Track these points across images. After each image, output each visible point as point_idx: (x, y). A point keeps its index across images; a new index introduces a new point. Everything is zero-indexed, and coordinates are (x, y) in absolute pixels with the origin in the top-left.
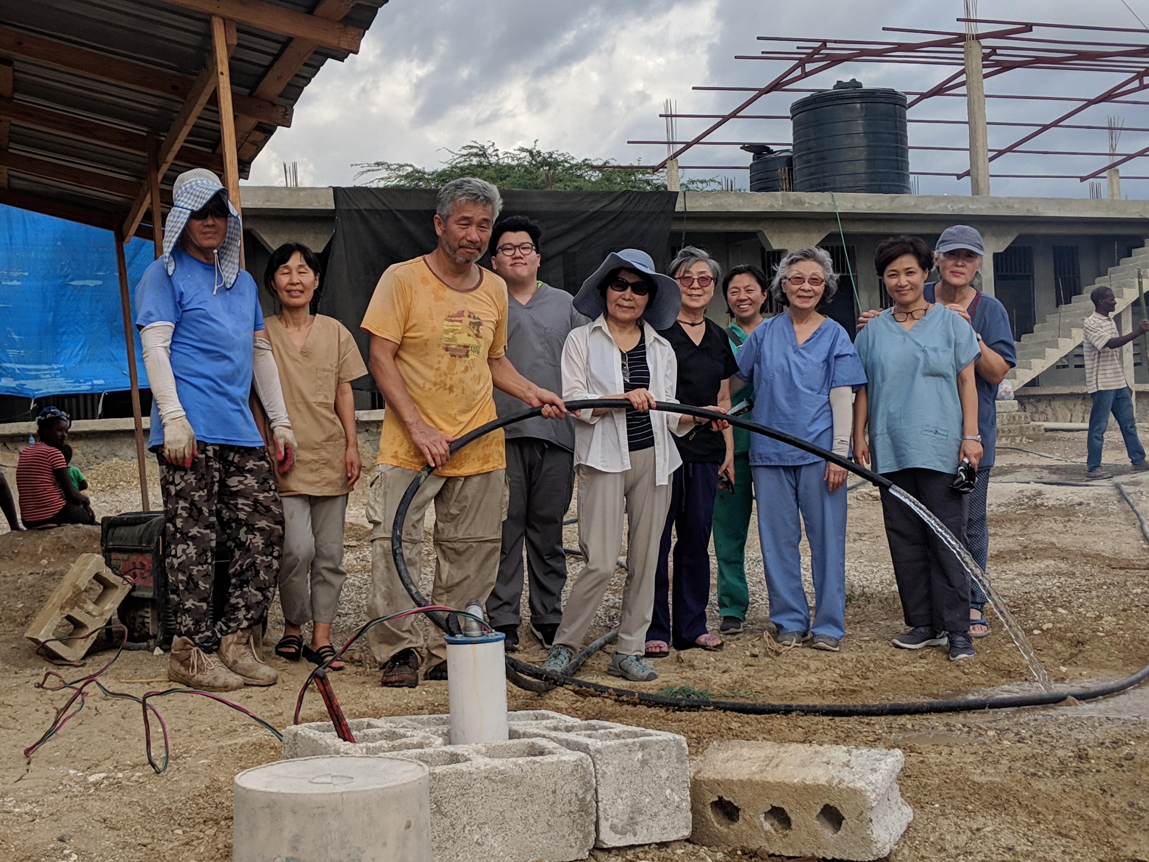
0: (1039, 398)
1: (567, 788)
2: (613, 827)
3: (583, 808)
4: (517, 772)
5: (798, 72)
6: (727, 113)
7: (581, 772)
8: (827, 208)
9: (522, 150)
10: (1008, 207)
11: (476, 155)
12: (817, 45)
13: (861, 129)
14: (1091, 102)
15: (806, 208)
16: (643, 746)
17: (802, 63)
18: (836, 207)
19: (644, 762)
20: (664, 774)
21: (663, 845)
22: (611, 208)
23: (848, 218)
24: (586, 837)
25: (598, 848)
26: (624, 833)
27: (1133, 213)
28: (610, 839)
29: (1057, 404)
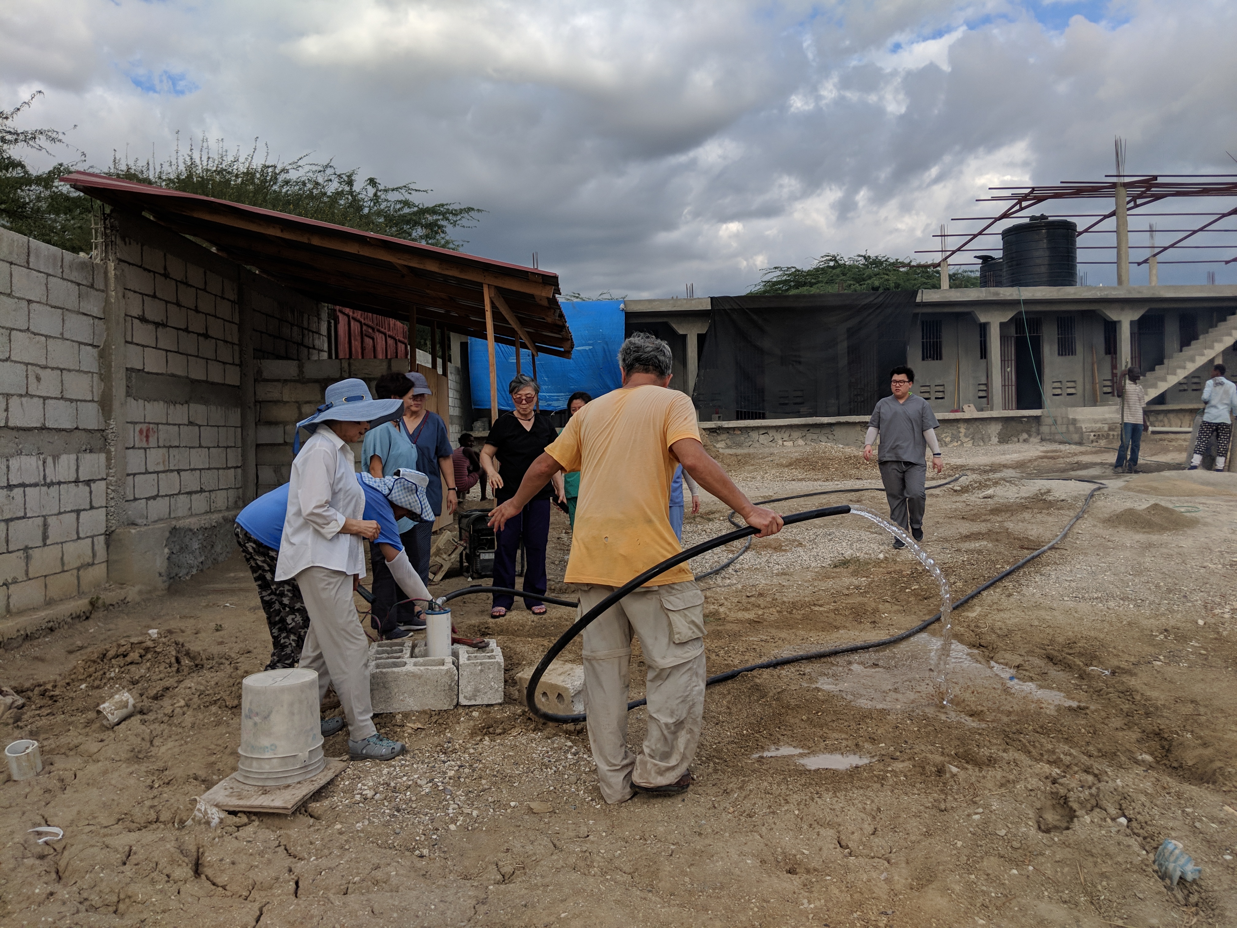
0: (1158, 412)
1: (443, 680)
2: (465, 697)
3: (451, 689)
4: (419, 672)
5: (1017, 207)
6: (976, 233)
7: (449, 674)
8: (1015, 297)
9: (859, 256)
10: (1139, 292)
11: (831, 260)
12: (1027, 191)
13: (1045, 246)
14: (1224, 215)
15: (1001, 297)
16: (481, 664)
17: (1019, 202)
18: (1020, 296)
19: (481, 671)
20: (491, 676)
21: (488, 706)
22: (875, 302)
23: (1027, 302)
24: (452, 700)
25: (458, 705)
26: (470, 700)
27: (1228, 293)
28: (464, 702)
29: (1171, 416)
